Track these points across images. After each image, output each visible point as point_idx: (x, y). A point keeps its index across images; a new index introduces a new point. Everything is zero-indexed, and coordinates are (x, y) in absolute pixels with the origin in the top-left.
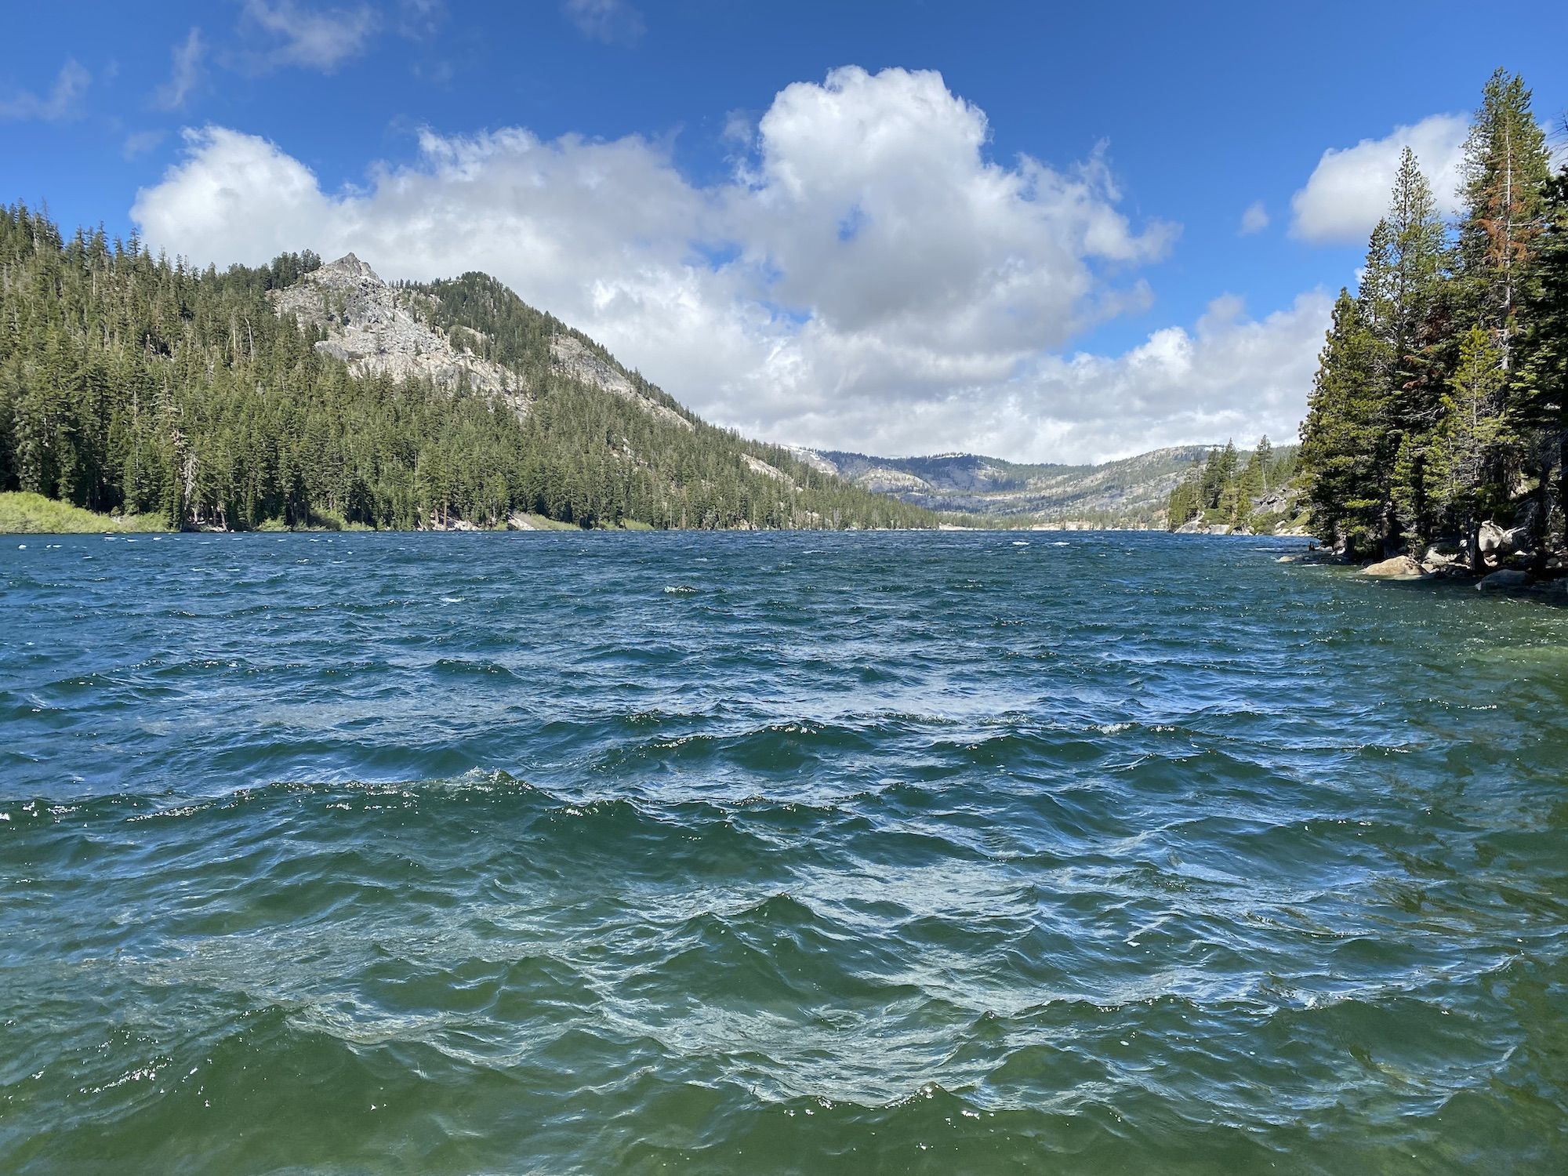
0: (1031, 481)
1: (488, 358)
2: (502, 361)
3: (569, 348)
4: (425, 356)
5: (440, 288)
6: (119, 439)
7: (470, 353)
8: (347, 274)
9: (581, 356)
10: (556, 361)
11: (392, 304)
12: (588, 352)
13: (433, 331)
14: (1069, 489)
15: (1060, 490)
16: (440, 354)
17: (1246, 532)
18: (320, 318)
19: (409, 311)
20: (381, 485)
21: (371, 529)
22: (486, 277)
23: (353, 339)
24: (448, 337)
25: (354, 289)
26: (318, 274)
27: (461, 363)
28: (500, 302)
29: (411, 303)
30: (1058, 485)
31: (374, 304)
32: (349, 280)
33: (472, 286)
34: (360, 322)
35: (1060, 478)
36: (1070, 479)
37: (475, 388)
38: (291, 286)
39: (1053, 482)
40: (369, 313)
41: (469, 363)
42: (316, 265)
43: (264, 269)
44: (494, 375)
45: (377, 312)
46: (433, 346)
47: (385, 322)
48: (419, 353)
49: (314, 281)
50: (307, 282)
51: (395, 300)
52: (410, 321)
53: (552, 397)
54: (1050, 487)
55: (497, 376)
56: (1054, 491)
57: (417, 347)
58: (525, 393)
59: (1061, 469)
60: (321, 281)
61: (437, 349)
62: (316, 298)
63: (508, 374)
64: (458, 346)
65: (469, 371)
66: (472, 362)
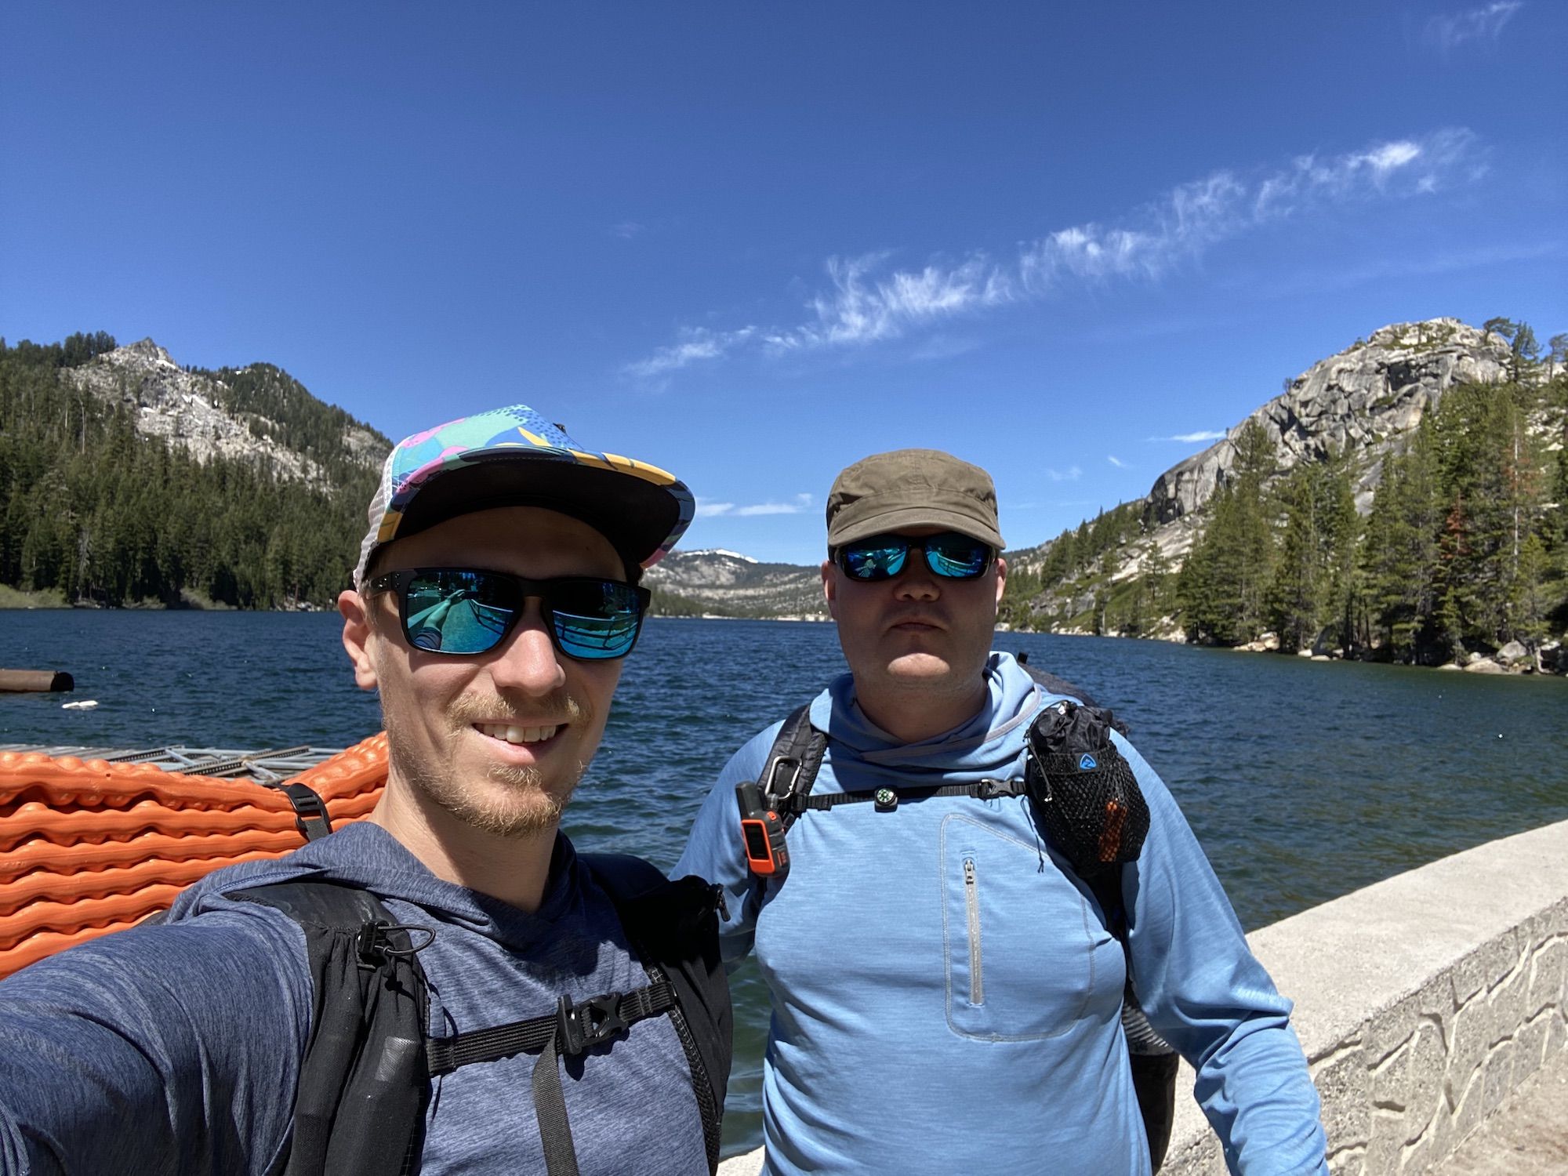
0: (768, 577)
1: (289, 445)
2: (302, 449)
3: (361, 440)
4: (225, 441)
5: (227, 374)
6: (19, 516)
7: (270, 441)
8: (144, 357)
9: (373, 448)
10: (348, 452)
11: (189, 389)
12: (379, 445)
13: (233, 418)
14: (800, 586)
15: (792, 586)
16: (240, 440)
17: (1030, 630)
18: (115, 398)
19: (208, 396)
20: (242, 566)
21: (234, 608)
22: (275, 369)
23: (151, 420)
24: (247, 425)
25: (151, 372)
26: (114, 355)
27: (262, 449)
28: (290, 393)
29: (209, 390)
30: (791, 581)
31: (171, 388)
32: (146, 363)
33: (261, 376)
34: (157, 405)
35: (792, 576)
36: (800, 578)
37: (275, 474)
38: (85, 366)
39: (786, 579)
40: (167, 397)
41: (269, 450)
42: (110, 347)
43: (57, 347)
44: (295, 462)
45: (175, 396)
46: (233, 432)
47: (183, 406)
48: (218, 438)
49: (110, 363)
50: (102, 362)
51: (193, 385)
52: (208, 407)
53: (355, 487)
54: (785, 583)
55: (298, 464)
56: (788, 587)
57: (216, 432)
58: (325, 481)
59: (793, 568)
60: (117, 363)
61: (236, 435)
62: (110, 379)
63: (310, 462)
64: (257, 431)
65: (270, 458)
66: (273, 449)
